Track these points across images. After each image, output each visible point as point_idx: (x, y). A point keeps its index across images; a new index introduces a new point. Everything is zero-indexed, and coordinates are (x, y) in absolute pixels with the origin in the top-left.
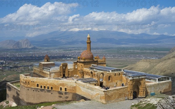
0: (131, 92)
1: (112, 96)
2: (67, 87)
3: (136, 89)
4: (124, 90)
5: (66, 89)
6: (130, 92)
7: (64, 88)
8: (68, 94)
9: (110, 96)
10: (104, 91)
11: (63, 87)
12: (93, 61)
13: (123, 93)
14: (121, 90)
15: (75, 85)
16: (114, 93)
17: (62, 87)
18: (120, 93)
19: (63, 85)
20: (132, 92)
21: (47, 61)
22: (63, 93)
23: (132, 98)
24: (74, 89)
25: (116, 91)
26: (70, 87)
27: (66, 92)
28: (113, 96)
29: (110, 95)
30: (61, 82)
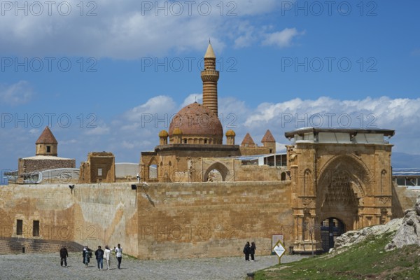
0: (307, 213)
1: (188, 220)
2: (42, 213)
3: (340, 207)
4: (266, 197)
5: (36, 224)
6: (301, 213)
7: (31, 218)
8: (43, 245)
9: (170, 219)
10: (134, 187)
11: (28, 215)
13: (258, 215)
14: (245, 195)
15: (68, 201)
16: (197, 203)
17: (22, 217)
18: (238, 208)
19: (26, 206)
20: (313, 213)
22: (27, 244)
23: (310, 249)
24: (66, 223)
25: (215, 199)
26: (53, 212)
27: (35, 241)
28: (195, 221)
29: (173, 214)
30: (20, 196)
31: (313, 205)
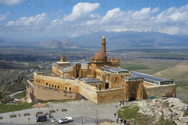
0: (127, 94)
1: (106, 97)
2: (72, 86)
3: (133, 92)
4: (120, 92)
5: (70, 88)
6: (126, 94)
7: (69, 87)
8: (72, 93)
9: (103, 97)
11: (68, 86)
12: (106, 62)
13: (118, 95)
14: (116, 91)
15: (77, 85)
16: (107, 94)
17: (67, 86)
18: (114, 94)
19: (68, 84)
20: (128, 94)
21: (63, 61)
22: (68, 92)
23: (128, 100)
24: (77, 89)
25: (110, 93)
26: (74, 86)
27: (70, 92)
28: (107, 97)
29: (103, 96)
30: (66, 82)
31: (128, 93)
